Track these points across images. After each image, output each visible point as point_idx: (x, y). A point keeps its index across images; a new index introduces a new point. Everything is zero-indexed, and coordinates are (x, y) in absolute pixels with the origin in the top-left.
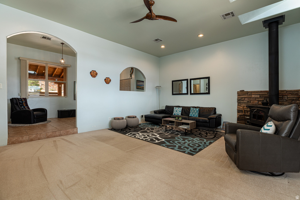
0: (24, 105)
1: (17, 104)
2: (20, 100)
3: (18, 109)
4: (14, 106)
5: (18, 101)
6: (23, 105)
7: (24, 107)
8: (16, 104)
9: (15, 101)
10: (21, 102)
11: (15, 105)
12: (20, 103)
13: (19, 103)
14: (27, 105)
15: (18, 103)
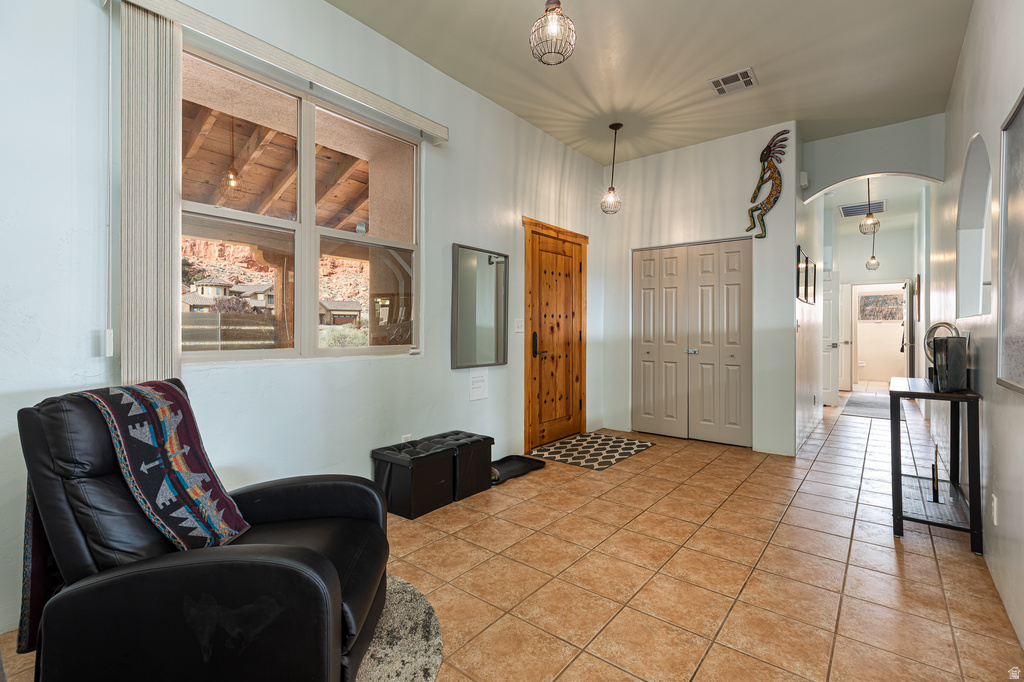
0: (179, 465)
1: (107, 472)
2: (137, 410)
3: (121, 533)
4: (74, 497)
5: (117, 435)
6: (166, 470)
7: (178, 485)
8: (92, 475)
9: (82, 440)
10: (143, 434)
11: (92, 494)
12: (139, 452)
13: (133, 444)
14: (198, 460)
15: (122, 454)
